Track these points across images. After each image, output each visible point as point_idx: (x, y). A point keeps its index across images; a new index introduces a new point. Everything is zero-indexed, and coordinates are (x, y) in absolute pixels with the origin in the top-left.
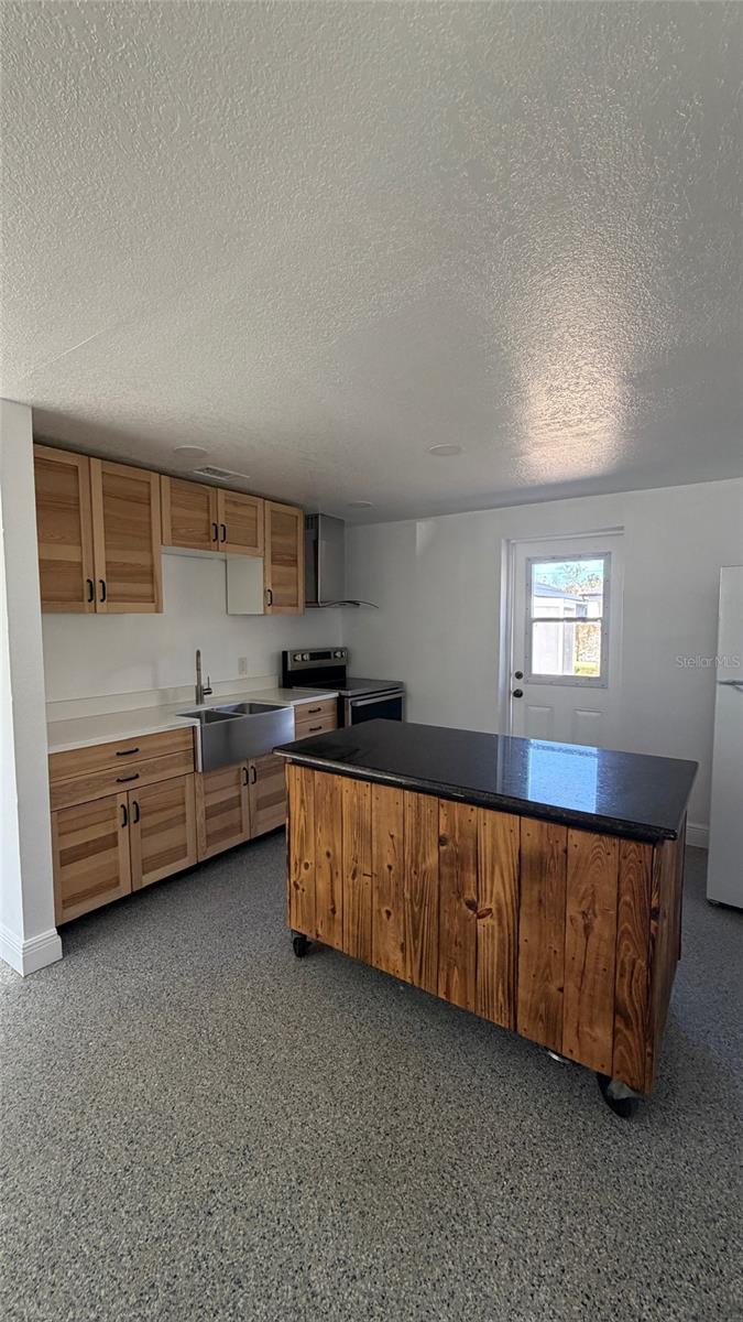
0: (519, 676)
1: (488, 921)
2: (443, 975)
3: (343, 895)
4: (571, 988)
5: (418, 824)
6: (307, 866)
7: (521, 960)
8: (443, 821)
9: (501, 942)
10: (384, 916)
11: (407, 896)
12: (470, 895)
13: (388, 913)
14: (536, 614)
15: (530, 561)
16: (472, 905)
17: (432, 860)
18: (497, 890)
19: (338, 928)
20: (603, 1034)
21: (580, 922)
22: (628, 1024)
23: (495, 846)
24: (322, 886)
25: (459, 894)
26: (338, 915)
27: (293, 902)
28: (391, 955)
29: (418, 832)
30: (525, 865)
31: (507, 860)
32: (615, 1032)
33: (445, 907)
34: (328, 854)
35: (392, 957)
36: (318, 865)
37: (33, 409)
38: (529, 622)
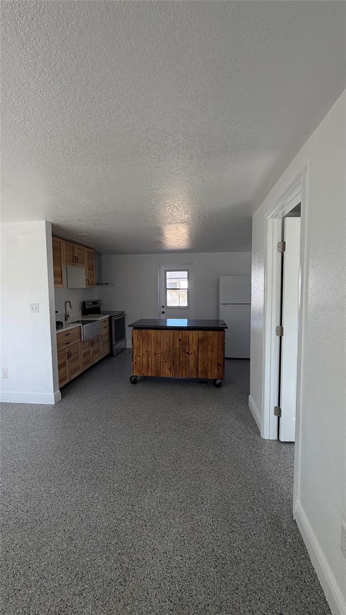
0: (163, 307)
1: (192, 355)
2: (181, 371)
3: (152, 361)
4: (209, 364)
5: (174, 338)
6: (139, 356)
7: (199, 361)
8: (180, 336)
9: (195, 359)
10: (164, 362)
11: (171, 355)
12: (187, 351)
13: (166, 362)
14: (167, 287)
15: (166, 271)
16: (188, 353)
17: (178, 345)
18: (194, 348)
19: (150, 370)
20: (216, 371)
21: (211, 349)
22: (220, 367)
23: (193, 339)
24: (145, 361)
25: (184, 351)
26: (150, 367)
27: (135, 368)
28: (166, 372)
29: (174, 340)
30: (200, 340)
31: (196, 341)
32: (218, 369)
33: (181, 355)
34: (147, 351)
35: (167, 372)
36: (143, 355)
37: (52, 224)
38: (166, 289)
